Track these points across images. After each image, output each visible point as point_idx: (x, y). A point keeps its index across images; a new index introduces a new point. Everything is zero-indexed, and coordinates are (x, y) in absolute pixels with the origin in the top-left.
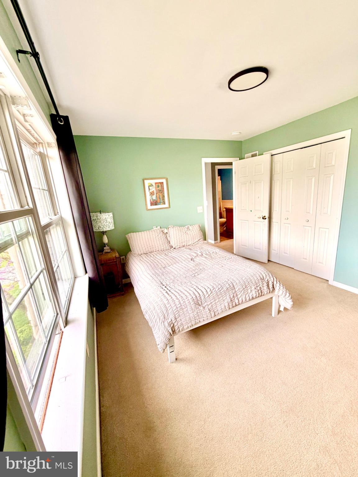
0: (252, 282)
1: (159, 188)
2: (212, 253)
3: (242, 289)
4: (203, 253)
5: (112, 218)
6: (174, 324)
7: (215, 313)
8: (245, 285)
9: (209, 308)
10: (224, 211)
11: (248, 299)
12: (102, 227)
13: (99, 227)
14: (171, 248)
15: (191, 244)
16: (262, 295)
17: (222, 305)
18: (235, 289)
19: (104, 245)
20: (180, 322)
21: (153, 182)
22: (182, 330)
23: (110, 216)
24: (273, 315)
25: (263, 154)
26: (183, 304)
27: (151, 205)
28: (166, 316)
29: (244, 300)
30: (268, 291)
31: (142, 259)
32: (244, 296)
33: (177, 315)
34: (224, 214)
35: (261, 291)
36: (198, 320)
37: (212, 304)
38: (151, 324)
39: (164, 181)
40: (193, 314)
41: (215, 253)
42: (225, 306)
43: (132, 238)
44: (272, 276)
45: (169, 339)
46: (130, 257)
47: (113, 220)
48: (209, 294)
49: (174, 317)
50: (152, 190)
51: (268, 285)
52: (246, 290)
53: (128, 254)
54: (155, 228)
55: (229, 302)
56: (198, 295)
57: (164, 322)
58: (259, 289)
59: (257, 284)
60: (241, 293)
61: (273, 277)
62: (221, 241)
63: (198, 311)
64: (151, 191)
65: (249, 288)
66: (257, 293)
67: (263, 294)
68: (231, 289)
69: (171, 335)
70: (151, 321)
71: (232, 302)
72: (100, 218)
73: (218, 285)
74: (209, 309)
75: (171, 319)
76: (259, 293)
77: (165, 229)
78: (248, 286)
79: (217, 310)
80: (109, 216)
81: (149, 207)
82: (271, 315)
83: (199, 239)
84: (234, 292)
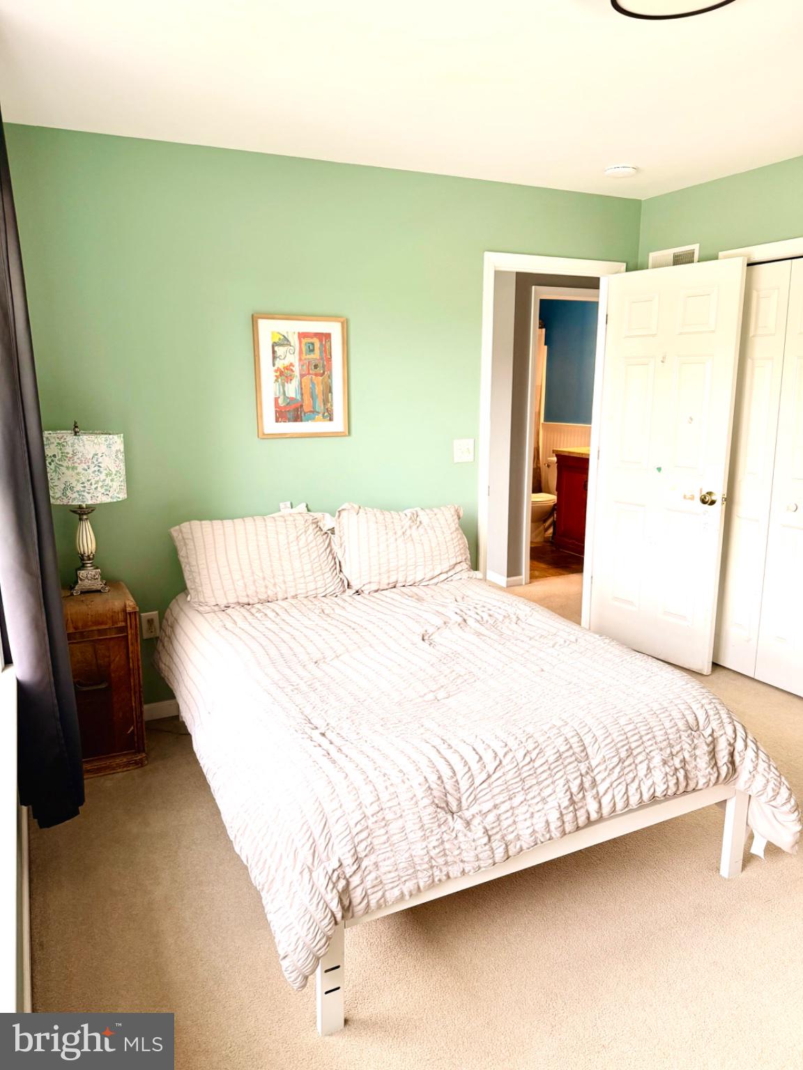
0: (654, 737)
1: (312, 356)
2: (501, 618)
3: (616, 760)
4: (466, 617)
5: (121, 456)
6: (350, 880)
7: (507, 846)
8: (627, 747)
9: (488, 828)
10: (548, 466)
11: (634, 800)
12: (79, 487)
13: (68, 487)
14: (344, 591)
15: (421, 581)
16: (690, 789)
17: (536, 815)
18: (588, 758)
19: (82, 561)
20: (373, 875)
21: (291, 328)
22: (379, 907)
23: (114, 448)
24: (724, 871)
25: (716, 258)
26: (390, 804)
27: (277, 421)
28: (321, 848)
29: (620, 806)
30: (710, 774)
31: (229, 625)
32: (622, 788)
33: (363, 845)
34: (552, 477)
35: (686, 772)
36: (441, 871)
37: (499, 812)
38: (257, 877)
39: (334, 329)
40: (424, 844)
41: (514, 619)
42: (547, 822)
43: (193, 540)
44: (730, 718)
45: (329, 938)
46: (182, 613)
47: (122, 466)
48: (491, 772)
49: (353, 851)
50: (286, 362)
51: (713, 754)
52: (630, 765)
53: (173, 605)
54: (285, 510)
55: (563, 806)
56: (446, 773)
57: (311, 872)
58: (678, 766)
59: (671, 746)
60: (609, 775)
61: (732, 722)
62: (533, 577)
63: (446, 837)
64: (280, 364)
65: (640, 758)
66: (672, 781)
67: (692, 785)
68: (573, 758)
69: (336, 923)
70: (261, 864)
71: (576, 810)
72: (74, 454)
73: (524, 740)
74: (486, 831)
75: (339, 861)
76: (677, 779)
77: (327, 515)
78: (639, 750)
79: (518, 838)
80: (109, 446)
81: (270, 424)
82: (718, 869)
83: (453, 562)
84: (583, 772)
